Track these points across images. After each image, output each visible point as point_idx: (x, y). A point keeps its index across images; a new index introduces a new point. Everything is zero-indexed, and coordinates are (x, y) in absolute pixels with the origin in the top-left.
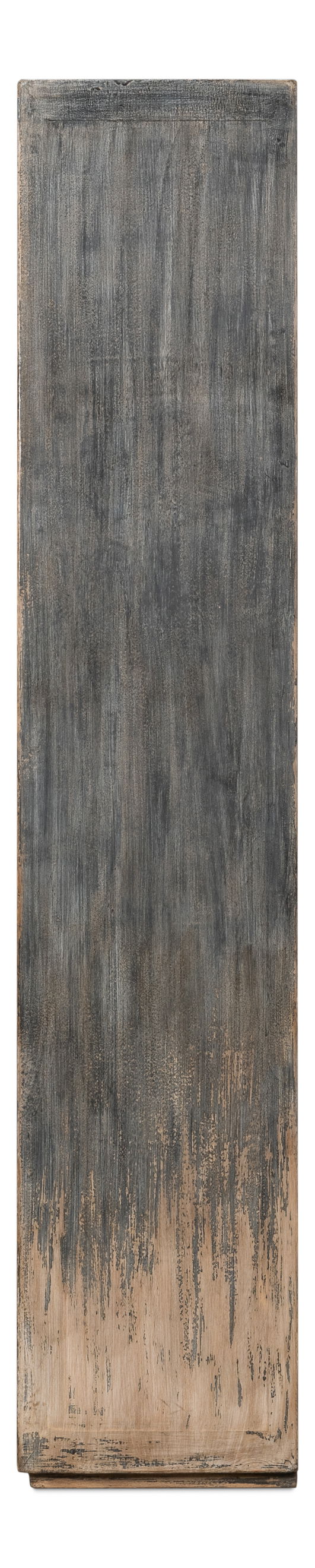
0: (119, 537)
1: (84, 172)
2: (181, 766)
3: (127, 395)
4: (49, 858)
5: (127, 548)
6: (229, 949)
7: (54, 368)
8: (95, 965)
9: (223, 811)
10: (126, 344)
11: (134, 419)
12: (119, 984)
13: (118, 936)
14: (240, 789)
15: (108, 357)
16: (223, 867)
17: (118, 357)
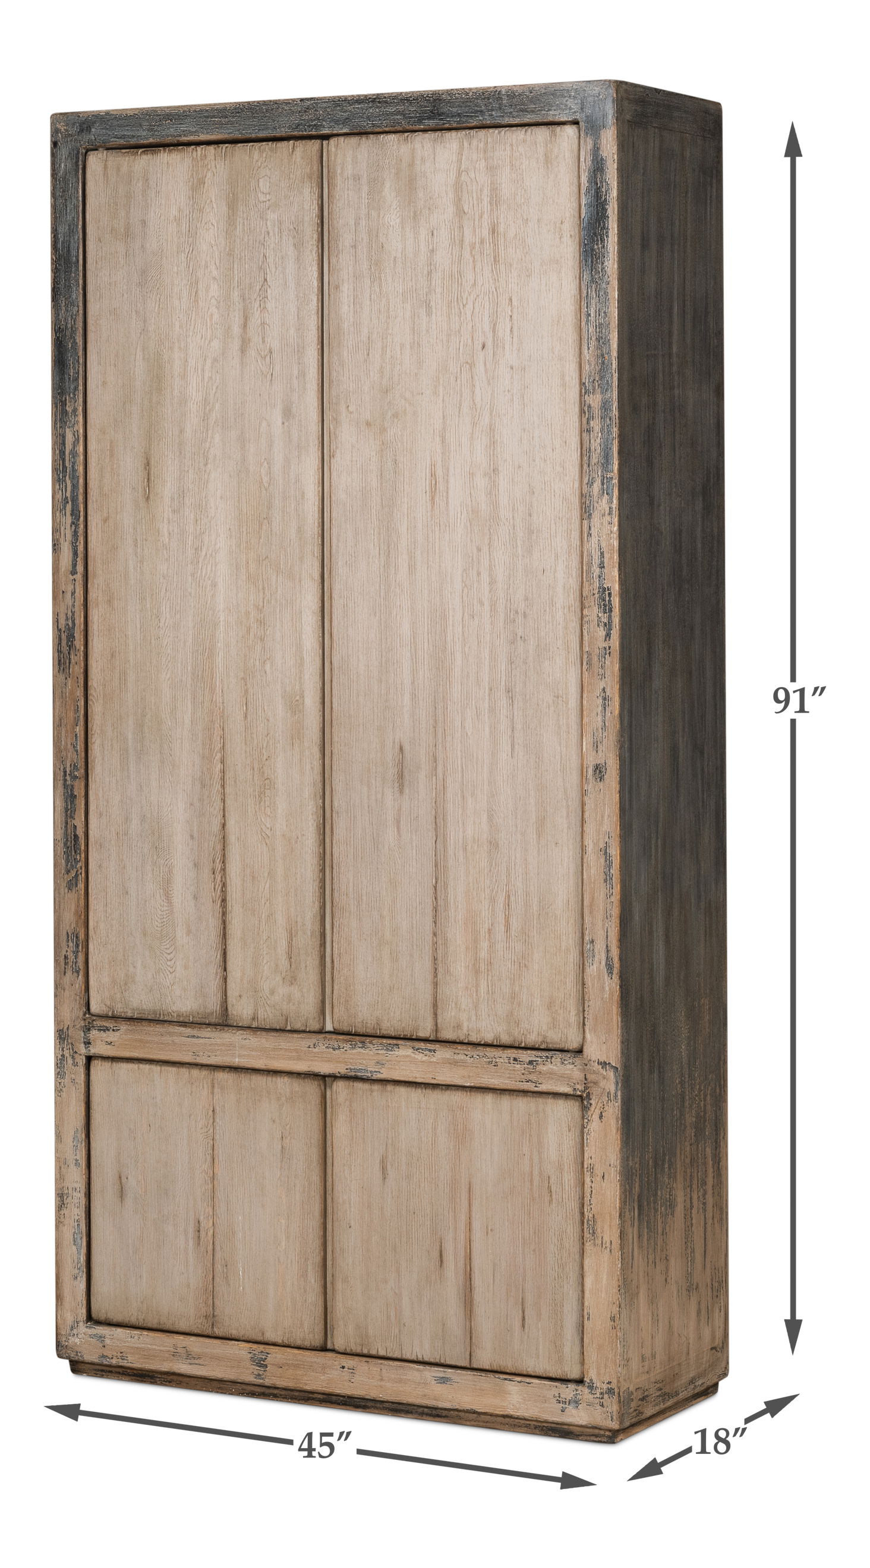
0: (659, 523)
1: (643, 174)
2: (683, 737)
3: (661, 388)
4: (632, 833)
5: (662, 533)
6: (702, 905)
7: (632, 364)
8: (651, 933)
9: (700, 777)
10: (660, 340)
11: (664, 412)
12: (661, 947)
13: (660, 901)
14: (706, 756)
15: (653, 352)
16: (700, 829)
17: (656, 352)
